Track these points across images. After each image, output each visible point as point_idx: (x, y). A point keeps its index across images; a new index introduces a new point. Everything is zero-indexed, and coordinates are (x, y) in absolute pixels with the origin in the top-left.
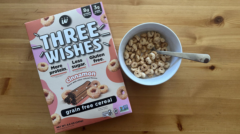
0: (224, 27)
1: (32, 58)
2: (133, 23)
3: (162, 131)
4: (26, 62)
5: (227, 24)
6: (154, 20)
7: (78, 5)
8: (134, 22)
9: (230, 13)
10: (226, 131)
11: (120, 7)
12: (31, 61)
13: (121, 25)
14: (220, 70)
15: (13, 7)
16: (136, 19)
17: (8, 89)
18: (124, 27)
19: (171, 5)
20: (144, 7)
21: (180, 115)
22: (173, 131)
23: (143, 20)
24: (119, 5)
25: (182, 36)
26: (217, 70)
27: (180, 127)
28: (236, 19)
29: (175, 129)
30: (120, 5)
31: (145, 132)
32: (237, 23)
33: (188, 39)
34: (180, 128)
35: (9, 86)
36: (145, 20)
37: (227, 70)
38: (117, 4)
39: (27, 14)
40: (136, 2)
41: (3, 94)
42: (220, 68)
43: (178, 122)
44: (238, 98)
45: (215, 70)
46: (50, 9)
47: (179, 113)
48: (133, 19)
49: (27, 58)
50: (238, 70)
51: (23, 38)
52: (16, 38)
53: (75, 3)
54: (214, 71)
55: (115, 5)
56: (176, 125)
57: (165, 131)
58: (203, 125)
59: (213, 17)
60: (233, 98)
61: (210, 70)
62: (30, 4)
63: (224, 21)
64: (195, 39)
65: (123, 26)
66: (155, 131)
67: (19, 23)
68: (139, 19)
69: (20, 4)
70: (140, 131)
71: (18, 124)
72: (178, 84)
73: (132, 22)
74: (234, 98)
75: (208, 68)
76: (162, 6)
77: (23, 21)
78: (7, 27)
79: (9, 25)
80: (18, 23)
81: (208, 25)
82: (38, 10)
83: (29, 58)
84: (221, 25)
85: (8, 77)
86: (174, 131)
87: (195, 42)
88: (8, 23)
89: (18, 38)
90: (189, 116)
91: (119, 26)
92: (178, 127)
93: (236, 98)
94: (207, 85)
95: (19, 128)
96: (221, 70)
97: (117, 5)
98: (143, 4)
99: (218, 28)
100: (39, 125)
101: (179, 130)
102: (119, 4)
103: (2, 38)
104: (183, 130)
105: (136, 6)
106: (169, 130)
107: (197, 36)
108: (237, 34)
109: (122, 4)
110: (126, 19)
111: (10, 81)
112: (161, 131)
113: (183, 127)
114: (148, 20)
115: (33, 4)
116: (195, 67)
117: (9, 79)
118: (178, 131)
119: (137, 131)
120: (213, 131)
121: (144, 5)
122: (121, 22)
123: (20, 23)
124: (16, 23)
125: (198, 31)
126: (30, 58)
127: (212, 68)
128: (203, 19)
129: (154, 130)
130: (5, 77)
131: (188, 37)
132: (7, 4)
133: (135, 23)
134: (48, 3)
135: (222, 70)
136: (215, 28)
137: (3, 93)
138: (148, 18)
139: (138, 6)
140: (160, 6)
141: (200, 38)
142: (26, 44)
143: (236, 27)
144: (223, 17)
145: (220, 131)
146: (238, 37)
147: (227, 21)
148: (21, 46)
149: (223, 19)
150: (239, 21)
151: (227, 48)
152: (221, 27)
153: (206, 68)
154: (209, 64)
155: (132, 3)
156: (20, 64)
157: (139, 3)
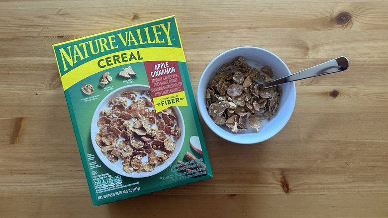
0: (353, 28)
1: (55, 85)
4: (47, 92)
5: (356, 24)
6: (242, 21)
8: (211, 26)
9: (361, 7)
10: (357, 192)
11: (189, 1)
12: (54, 91)
13: (192, 29)
14: (347, 97)
15: (23, 7)
16: (215, 19)
17: (20, 136)
18: (196, 34)
21: (285, 169)
22: (274, 193)
23: (225, 21)
25: (287, 46)
26: (343, 97)
27: (286, 187)
28: (371, 16)
29: (278, 191)
31: (231, 195)
32: (373, 23)
33: (296, 49)
34: (286, 189)
35: (21, 130)
37: (358, 97)
41: (13, 144)
42: (347, 94)
43: (283, 180)
44: (375, 141)
45: (339, 96)
46: (79, 8)
47: (283, 165)
48: (210, 20)
49: (48, 86)
50: (375, 96)
51: (41, 56)
52: (29, 55)
54: (338, 100)
56: (279, 184)
57: (263, 194)
58: (321, 184)
59: (335, 14)
60: (368, 141)
61: (332, 97)
62: (48, 2)
63: (352, 19)
64: (307, 48)
65: (194, 31)
66: (246, 194)
68: (218, 19)
69: (34, 2)
71: (38, 189)
73: (207, 26)
74: (369, 141)
75: (329, 93)
77: (40, 29)
78: (15, 38)
79: (18, 35)
80: (31, 32)
81: (326, 27)
82: (61, 11)
83: (50, 86)
84: (347, 25)
85: (19, 116)
86: (276, 193)
87: (307, 54)
88: (17, 32)
89: (33, 55)
90: (299, 170)
91: (188, 32)
92: (283, 187)
93: (372, 141)
94: (326, 121)
95: (39, 195)
99: (342, 31)
100: (69, 189)
101: (284, 191)
103: (7, 56)
104: (290, 191)
106: (270, 192)
107: (310, 44)
108: (372, 40)
110: (198, 20)
111: (23, 123)
112: (256, 194)
113: (290, 187)
114: (232, 21)
115: (53, 2)
116: (308, 94)
117: (21, 119)
118: (283, 193)
119: (219, 194)
120: (337, 193)
122: (190, 26)
123: (35, 32)
124: (28, 32)
125: (310, 36)
126: (52, 85)
127: (335, 94)
128: (319, 17)
129: (245, 192)
130: (15, 116)
131: (296, 46)
132: (15, 3)
133: (212, 27)
135: (350, 97)
136: (338, 31)
137: (13, 142)
141: (315, 47)
142: (45, 65)
143: (371, 29)
144: (350, 13)
145: (348, 193)
146: (374, 44)
147: (357, 19)
148: (38, 67)
149: (350, 16)
150: (376, 19)
151: (356, 63)
152: (347, 28)
153: (325, 94)
154: (330, 88)
156: (37, 96)
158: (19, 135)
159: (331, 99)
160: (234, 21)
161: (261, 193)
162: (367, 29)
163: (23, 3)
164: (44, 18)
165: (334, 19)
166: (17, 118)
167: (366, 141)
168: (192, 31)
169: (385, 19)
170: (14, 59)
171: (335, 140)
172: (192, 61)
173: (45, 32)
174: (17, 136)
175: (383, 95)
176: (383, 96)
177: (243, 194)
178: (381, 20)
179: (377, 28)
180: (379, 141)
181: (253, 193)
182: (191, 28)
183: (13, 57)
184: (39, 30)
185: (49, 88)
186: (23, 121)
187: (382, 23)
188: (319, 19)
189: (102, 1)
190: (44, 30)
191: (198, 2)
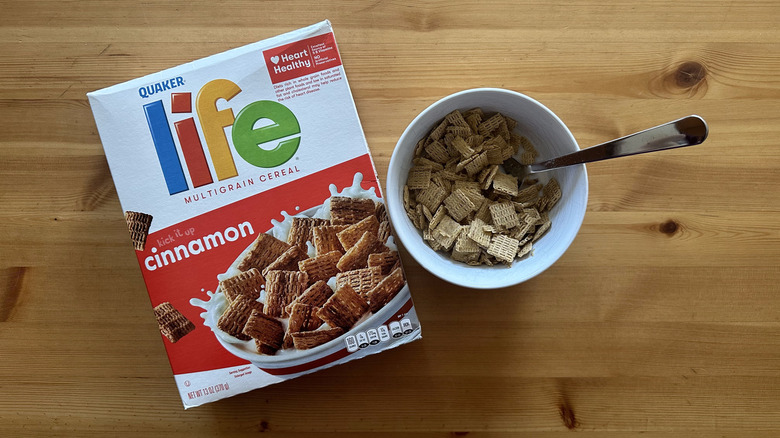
0: (707, 97)
2: (416, 86)
3: (513, 430)
4: (77, 215)
5: (715, 88)
6: (483, 77)
7: (240, 29)
8: (420, 86)
9: (726, 53)
10: (714, 429)
11: (375, 35)
12: (92, 213)
13: (380, 93)
14: (695, 234)
15: (31, 39)
16: (428, 73)
17: (20, 305)
18: (388, 102)
19: (540, 28)
20: (451, 37)
21: (569, 379)
22: (545, 429)
23: (449, 77)
24: (371, 30)
25: (574, 129)
26: (686, 235)
27: (569, 416)
28: (745, 73)
29: (554, 424)
30: (376, 31)
31: (458, 434)
32: (747, 85)
33: (593, 137)
34: (569, 420)
35: (21, 293)
36: (453, 77)
37: (717, 234)
38: (363, 27)
40: (424, 21)
41: (4, 321)
42: (695, 229)
43: (563, 402)
44: (750, 324)
45: (679, 234)
46: (148, 44)
47: (565, 372)
48: (416, 74)
49: (80, 202)
50: (752, 234)
51: (66, 139)
52: (40, 138)
53: (228, 25)
54: (676, 240)
55: (358, 32)
56: (556, 410)
57: (521, 430)
58: (641, 411)
59: (673, 66)
60: (736, 324)
61: (664, 235)
62: (84, 29)
63: (708, 77)
64: (614, 134)
65: (385, 97)
66: (489, 430)
67: (49, 90)
68: (435, 73)
69: (53, 29)
70: (442, 430)
71: (56, 415)
72: (562, 279)
73: (413, 86)
74: (739, 324)
75: (658, 227)
76: (509, 32)
77: (65, 85)
78: (13, 103)
79: (19, 96)
80: (46, 89)
81: (655, 92)
82: (111, 48)
83: (84, 204)
84: (697, 90)
85: (19, 264)
86: (549, 429)
88: (14, 90)
89: (49, 138)
90: (595, 383)
91: (373, 97)
92: (563, 416)
93: (744, 324)
94: (654, 283)
95: (56, 428)
96: (698, 234)
97: (366, 31)
98: (446, 27)
99: (686, 101)
100: (120, 417)
101: (566, 425)
102: (371, 27)
104: (577, 425)
105: (424, 33)
106: (535, 427)
107: (621, 127)
108: (747, 121)
109: (380, 27)
110: (393, 74)
111: (25, 278)
112: (508, 430)
113: (577, 416)
114: (463, 77)
115: (93, 30)
116: (615, 227)
117: (22, 270)
118: (564, 429)
119: (433, 430)
120: (672, 429)
121: (453, 31)
122: (379, 86)
123: (53, 90)
124: (42, 90)
125: (623, 110)
126: (89, 201)
127: (670, 228)
128: (640, 70)
129: (486, 427)
130: (9, 264)
131: (592, 129)
132: (12, 30)
133: (422, 89)
134: (144, 25)
135: (701, 234)
136: (678, 100)
137: (4, 318)
139: (432, 32)
140: (502, 31)
142: (73, 158)
143: (744, 98)
144: (699, 61)
145: (696, 429)
146: (753, 128)
147: (717, 77)
148: (59, 164)
149: (704, 70)
150: (755, 78)
151: (715, 165)
152: (698, 96)
153: (650, 228)
154: (661, 216)
155: (414, 22)
156: (56, 222)
157: (434, 24)
158: (18, 302)
159: (662, 238)
160: (466, 77)
161: (517, 430)
162: (740, 98)
163: (30, 30)
164: (74, 61)
165: (670, 76)
166: (13, 269)
167: (732, 324)
168: (380, 96)
169: (773, 79)
170: (10, 145)
171: (671, 321)
172: (381, 155)
173: (73, 90)
174: (12, 305)
175: (769, 231)
176: (768, 234)
177: (481, 430)
178: (764, 79)
179: (756, 95)
180: (758, 325)
181: (504, 430)
182: (380, 90)
183: (7, 141)
184: (63, 87)
185: (81, 207)
186: (26, 273)
187: (766, 86)
188: (641, 75)
189: (196, 29)
190: (74, 87)
191: (394, 36)
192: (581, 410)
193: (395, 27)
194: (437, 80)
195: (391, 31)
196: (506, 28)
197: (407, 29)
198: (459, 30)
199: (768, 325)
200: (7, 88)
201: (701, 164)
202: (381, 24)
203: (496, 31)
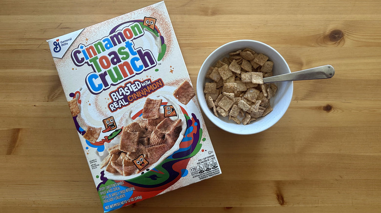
0: (345, 46)
1: (53, 97)
2: (206, 42)
4: (45, 104)
5: (348, 42)
9: (353, 25)
10: (351, 205)
11: (187, 18)
12: (53, 102)
15: (22, 21)
16: (212, 36)
17: (17, 147)
18: (193, 49)
19: (264, 14)
20: (222, 18)
21: (280, 181)
22: (270, 205)
23: (221, 37)
24: (184, 16)
26: (336, 112)
27: (281, 199)
28: (362, 34)
29: (274, 203)
30: (187, 16)
31: (227, 208)
32: (364, 40)
33: (291, 65)
34: (281, 201)
35: (18, 141)
36: (224, 37)
37: (351, 111)
38: (181, 14)
39: (45, 31)
40: (210, 11)
42: (340, 109)
43: (278, 192)
44: (367, 154)
45: (332, 111)
46: (79, 23)
47: (279, 178)
48: (206, 36)
49: (46, 97)
50: (367, 111)
51: (40, 68)
52: (28, 67)
54: (331, 114)
55: (178, 17)
56: (275, 196)
57: (258, 206)
58: (315, 196)
59: (328, 32)
60: (361, 154)
61: (325, 112)
62: (49, 16)
63: (344, 37)
64: (301, 64)
65: (191, 47)
66: (242, 206)
67: (32, 44)
68: (215, 36)
69: (35, 16)
70: (221, 206)
71: (34, 199)
72: (276, 133)
74: (362, 154)
75: (322, 108)
76: (250, 16)
77: (40, 42)
78: (15, 51)
79: (18, 48)
81: (320, 44)
82: (62, 25)
83: (48, 98)
84: (339, 43)
85: (17, 127)
88: (17, 45)
89: (32, 67)
90: (293, 183)
91: (185, 47)
92: (278, 199)
93: (365, 154)
94: (322, 134)
95: (34, 206)
96: (341, 111)
97: (182, 16)
98: (220, 14)
99: (335, 48)
100: (64, 200)
101: (280, 203)
102: (185, 14)
103: (7, 68)
104: (285, 203)
105: (210, 17)
106: (265, 205)
107: (304, 60)
108: (364, 57)
109: (189, 14)
110: (195, 36)
111: (20, 134)
113: (285, 199)
114: (228, 37)
115: (53, 16)
116: (302, 108)
117: (18, 130)
118: (278, 205)
119: (215, 206)
120: (331, 205)
121: (223, 16)
122: (188, 42)
123: (35, 45)
124: (28, 44)
125: (305, 52)
126: (51, 97)
127: (328, 108)
128: (312, 34)
129: (241, 205)
130: (12, 127)
132: (15, 17)
133: (208, 43)
134: (77, 14)
135: (343, 111)
136: (331, 48)
137: (9, 153)
138: (229, 35)
139: (213, 17)
140: (247, 16)
141: (309, 63)
142: (43, 77)
143: (362, 46)
144: (343, 31)
145: (342, 205)
146: (366, 61)
147: (349, 37)
148: (37, 79)
149: (343, 34)
150: (367, 37)
151: (349, 78)
152: (340, 45)
153: (319, 108)
154: (324, 103)
155: (205, 12)
156: (35, 107)
157: (214, 13)
158: (16, 145)
159: (325, 113)
161: (256, 206)
162: (360, 46)
163: (24, 17)
165: (327, 36)
166: (14, 129)
167: (358, 154)
168: (189, 46)
169: (375, 37)
170: (13, 70)
171: (329, 153)
173: (44, 45)
174: (14, 147)
175: (375, 109)
176: (375, 111)
177: (239, 206)
178: (372, 37)
179: (368, 45)
180: (371, 154)
181: (250, 206)
182: (189, 44)
183: (12, 69)
185: (47, 100)
186: (21, 131)
187: (373, 41)
188: (313, 36)
189: (102, 16)
190: (44, 43)
191: (195, 19)
192: (286, 196)
193: (196, 14)
194: (216, 39)
195: (194, 16)
196: (249, 14)
197: (202, 15)
198: (226, 16)
199: (376, 154)
200: (12, 44)
201: (342, 78)
202: (190, 13)
203: (244, 16)
